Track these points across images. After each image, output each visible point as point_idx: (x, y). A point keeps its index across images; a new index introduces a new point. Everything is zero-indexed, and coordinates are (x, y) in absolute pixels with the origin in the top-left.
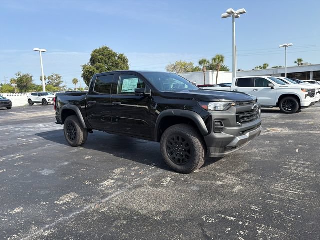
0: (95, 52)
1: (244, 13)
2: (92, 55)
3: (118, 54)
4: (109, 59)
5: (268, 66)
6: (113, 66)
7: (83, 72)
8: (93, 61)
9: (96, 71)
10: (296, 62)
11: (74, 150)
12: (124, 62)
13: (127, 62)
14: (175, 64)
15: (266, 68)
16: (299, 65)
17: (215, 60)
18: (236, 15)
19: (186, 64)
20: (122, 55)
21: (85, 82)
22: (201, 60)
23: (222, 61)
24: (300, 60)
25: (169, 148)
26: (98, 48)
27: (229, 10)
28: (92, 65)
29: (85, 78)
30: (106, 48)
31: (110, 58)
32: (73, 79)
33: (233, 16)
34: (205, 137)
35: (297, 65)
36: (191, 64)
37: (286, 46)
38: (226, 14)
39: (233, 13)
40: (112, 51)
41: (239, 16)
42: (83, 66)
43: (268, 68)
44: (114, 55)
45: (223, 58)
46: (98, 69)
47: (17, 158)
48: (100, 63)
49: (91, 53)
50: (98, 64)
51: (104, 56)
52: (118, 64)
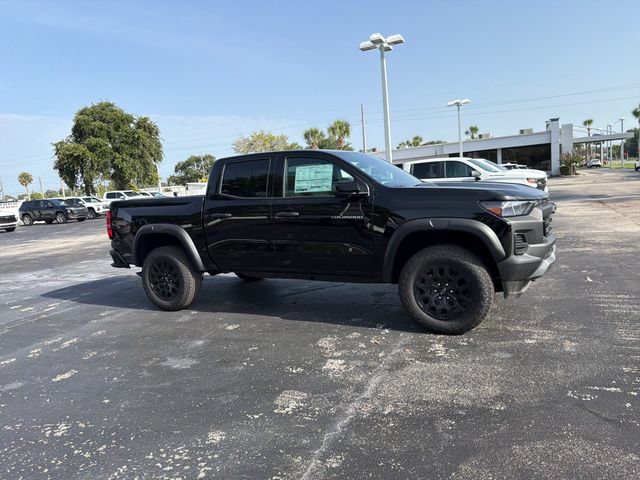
0: (81, 113)
1: (401, 42)
2: (78, 121)
3: (136, 117)
4: (117, 128)
5: (421, 140)
6: (127, 143)
7: (56, 158)
8: (79, 132)
9: (88, 153)
10: (467, 133)
11: (181, 316)
12: (150, 133)
13: (157, 133)
14: (251, 139)
15: (417, 144)
16: (473, 138)
17: (333, 130)
18: (385, 45)
19: (272, 139)
20: (145, 120)
21: (65, 178)
22: (308, 130)
23: (347, 132)
24: (474, 130)
25: (419, 291)
26: (89, 106)
27: (375, 36)
28: (76, 141)
29: (61, 171)
30: (109, 105)
31: (119, 127)
32: (20, 173)
33: (381, 48)
34: (499, 265)
35: (469, 137)
36: (283, 139)
37: (458, 104)
38: (368, 43)
39: (380, 41)
40: (121, 112)
41: (391, 47)
42: (56, 145)
43: (421, 143)
44: (128, 119)
45: (347, 126)
46: (92, 149)
47: (67, 344)
48: (96, 137)
49: (73, 116)
50: (93, 140)
51: (104, 121)
52: (138, 139)
